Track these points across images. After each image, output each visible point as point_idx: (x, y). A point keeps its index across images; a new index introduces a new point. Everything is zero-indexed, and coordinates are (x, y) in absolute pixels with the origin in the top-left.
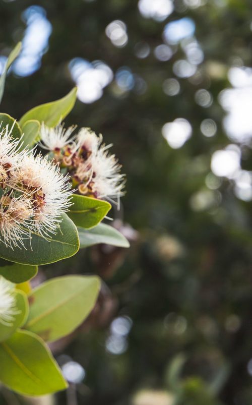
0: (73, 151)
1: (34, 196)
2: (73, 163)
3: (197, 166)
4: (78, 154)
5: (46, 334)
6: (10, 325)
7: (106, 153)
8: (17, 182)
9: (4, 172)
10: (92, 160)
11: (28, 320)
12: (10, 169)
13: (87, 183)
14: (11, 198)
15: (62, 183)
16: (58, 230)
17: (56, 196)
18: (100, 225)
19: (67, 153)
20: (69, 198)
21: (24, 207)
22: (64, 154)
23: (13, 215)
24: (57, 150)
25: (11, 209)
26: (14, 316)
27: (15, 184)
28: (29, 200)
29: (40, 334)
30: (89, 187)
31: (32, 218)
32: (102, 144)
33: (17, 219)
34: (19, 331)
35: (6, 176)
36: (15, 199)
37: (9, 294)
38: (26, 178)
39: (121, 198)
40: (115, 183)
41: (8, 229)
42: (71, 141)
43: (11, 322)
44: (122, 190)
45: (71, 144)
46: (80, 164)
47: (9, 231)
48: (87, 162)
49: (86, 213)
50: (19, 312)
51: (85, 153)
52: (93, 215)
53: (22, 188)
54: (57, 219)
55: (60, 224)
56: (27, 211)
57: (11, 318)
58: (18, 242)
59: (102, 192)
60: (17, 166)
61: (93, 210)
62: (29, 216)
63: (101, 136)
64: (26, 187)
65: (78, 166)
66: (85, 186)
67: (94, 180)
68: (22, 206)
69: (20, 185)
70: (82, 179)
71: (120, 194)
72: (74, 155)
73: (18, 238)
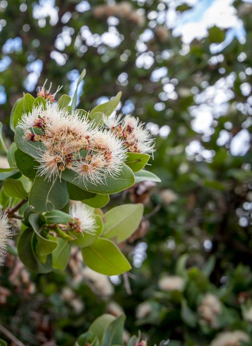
0: (123, 128)
1: (106, 153)
2: (124, 135)
3: (178, 150)
4: (125, 130)
5: (115, 239)
6: (95, 234)
7: (142, 128)
8: (94, 146)
9: (86, 141)
10: (134, 132)
11: (103, 232)
12: (89, 139)
13: (134, 145)
14: (92, 156)
15: (120, 144)
16: (121, 172)
17: (118, 153)
18: (142, 171)
19: (119, 129)
20: (125, 153)
21: (100, 160)
22: (117, 130)
23: (94, 165)
24: (113, 128)
25: (93, 161)
26: (96, 229)
27: (93, 148)
28: (103, 156)
29: (112, 239)
30: (135, 147)
31: (105, 166)
32: (139, 122)
33: (97, 167)
34: (99, 238)
35: (87, 143)
36: (94, 156)
37: (91, 217)
38: (99, 143)
39: (154, 153)
40: (149, 145)
41: (92, 174)
42: (121, 122)
43: (95, 233)
44: (154, 148)
45: (121, 124)
46: (128, 135)
47: (93, 175)
48: (131, 134)
49: (135, 163)
50: (99, 227)
51: (130, 129)
52: (139, 163)
53: (98, 149)
54: (120, 166)
55: (122, 169)
56: (102, 162)
57: (94, 231)
58: (99, 180)
59: (142, 150)
60: (93, 137)
61: (139, 160)
62: (104, 165)
63: (138, 118)
64: (100, 148)
65: (126, 136)
66: (133, 147)
67: (137, 143)
68: (99, 159)
69: (96, 148)
70: (130, 144)
71: (153, 151)
72: (124, 131)
73: (99, 178)
